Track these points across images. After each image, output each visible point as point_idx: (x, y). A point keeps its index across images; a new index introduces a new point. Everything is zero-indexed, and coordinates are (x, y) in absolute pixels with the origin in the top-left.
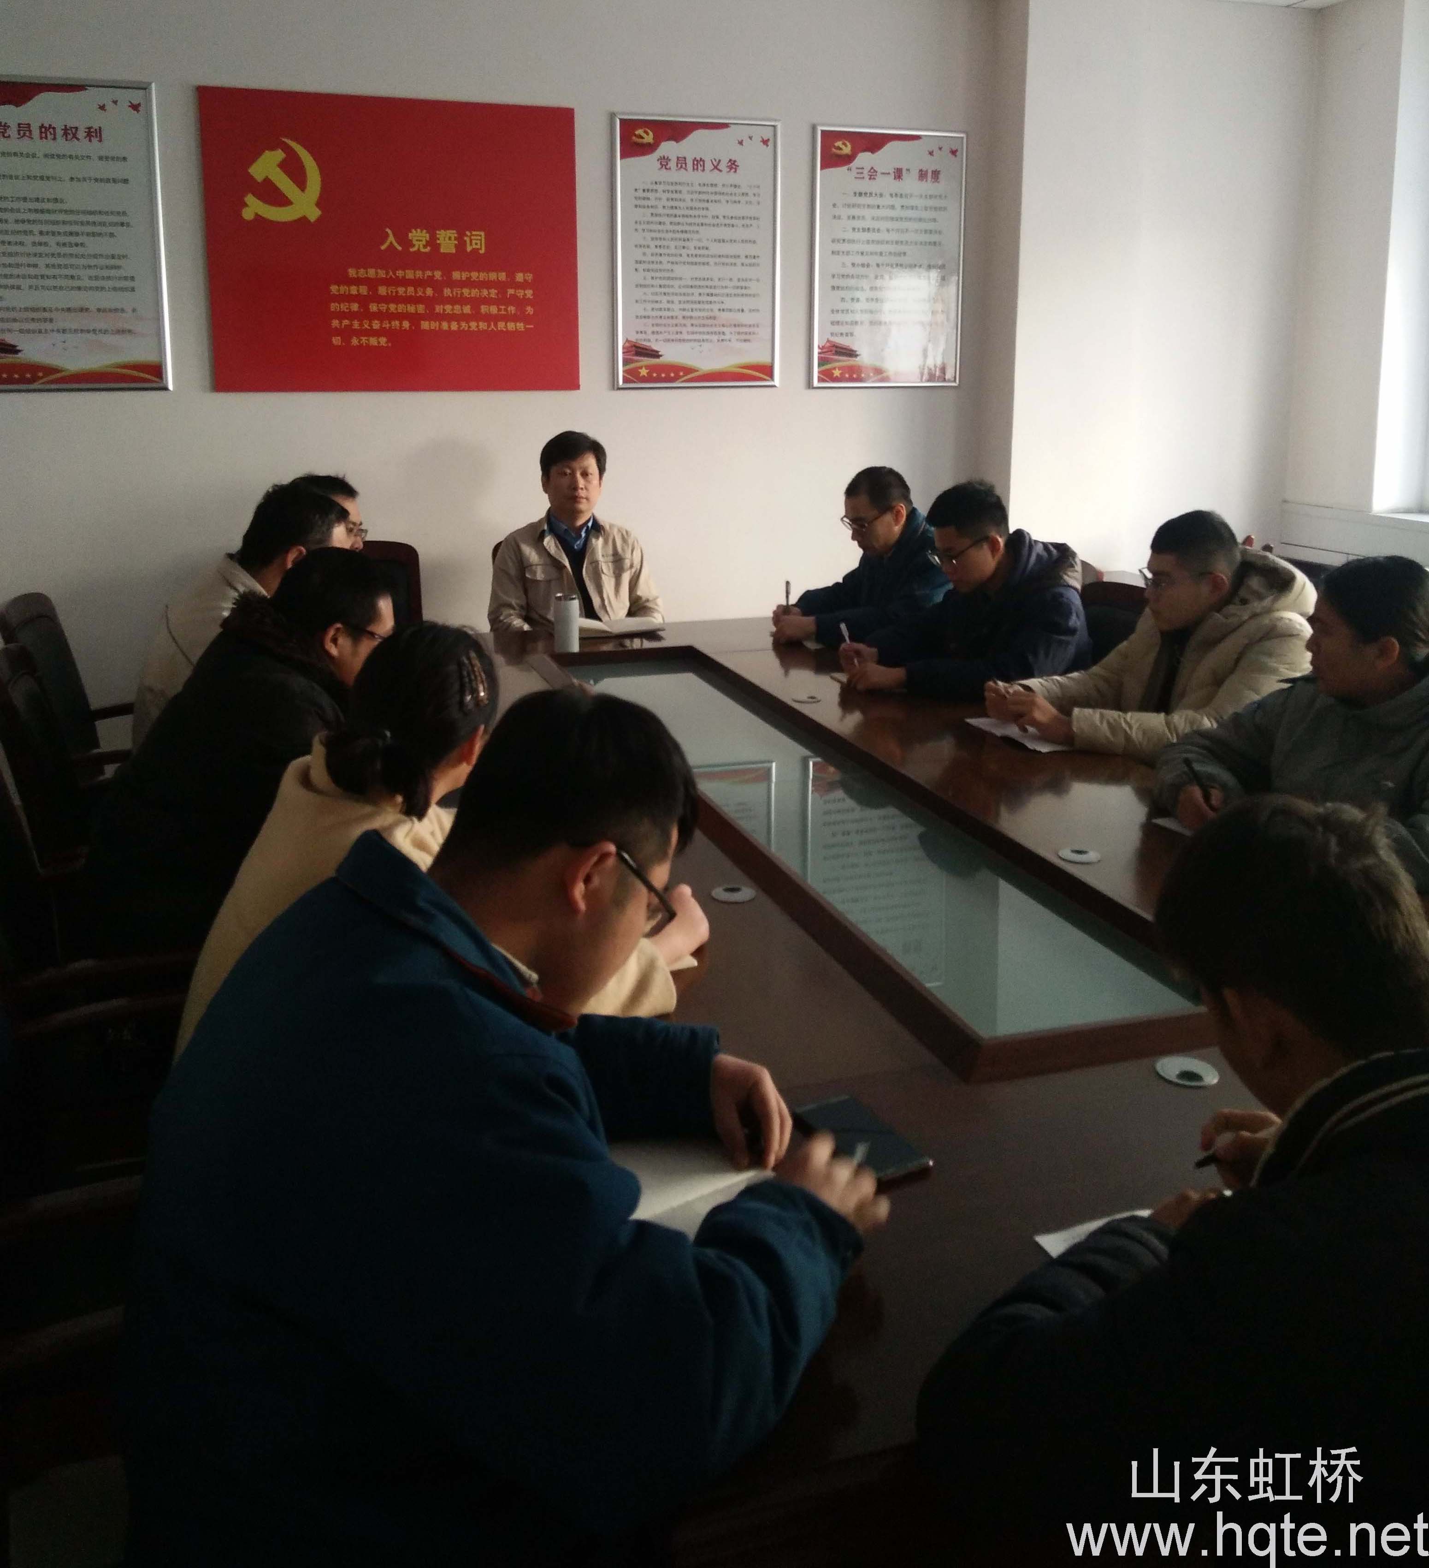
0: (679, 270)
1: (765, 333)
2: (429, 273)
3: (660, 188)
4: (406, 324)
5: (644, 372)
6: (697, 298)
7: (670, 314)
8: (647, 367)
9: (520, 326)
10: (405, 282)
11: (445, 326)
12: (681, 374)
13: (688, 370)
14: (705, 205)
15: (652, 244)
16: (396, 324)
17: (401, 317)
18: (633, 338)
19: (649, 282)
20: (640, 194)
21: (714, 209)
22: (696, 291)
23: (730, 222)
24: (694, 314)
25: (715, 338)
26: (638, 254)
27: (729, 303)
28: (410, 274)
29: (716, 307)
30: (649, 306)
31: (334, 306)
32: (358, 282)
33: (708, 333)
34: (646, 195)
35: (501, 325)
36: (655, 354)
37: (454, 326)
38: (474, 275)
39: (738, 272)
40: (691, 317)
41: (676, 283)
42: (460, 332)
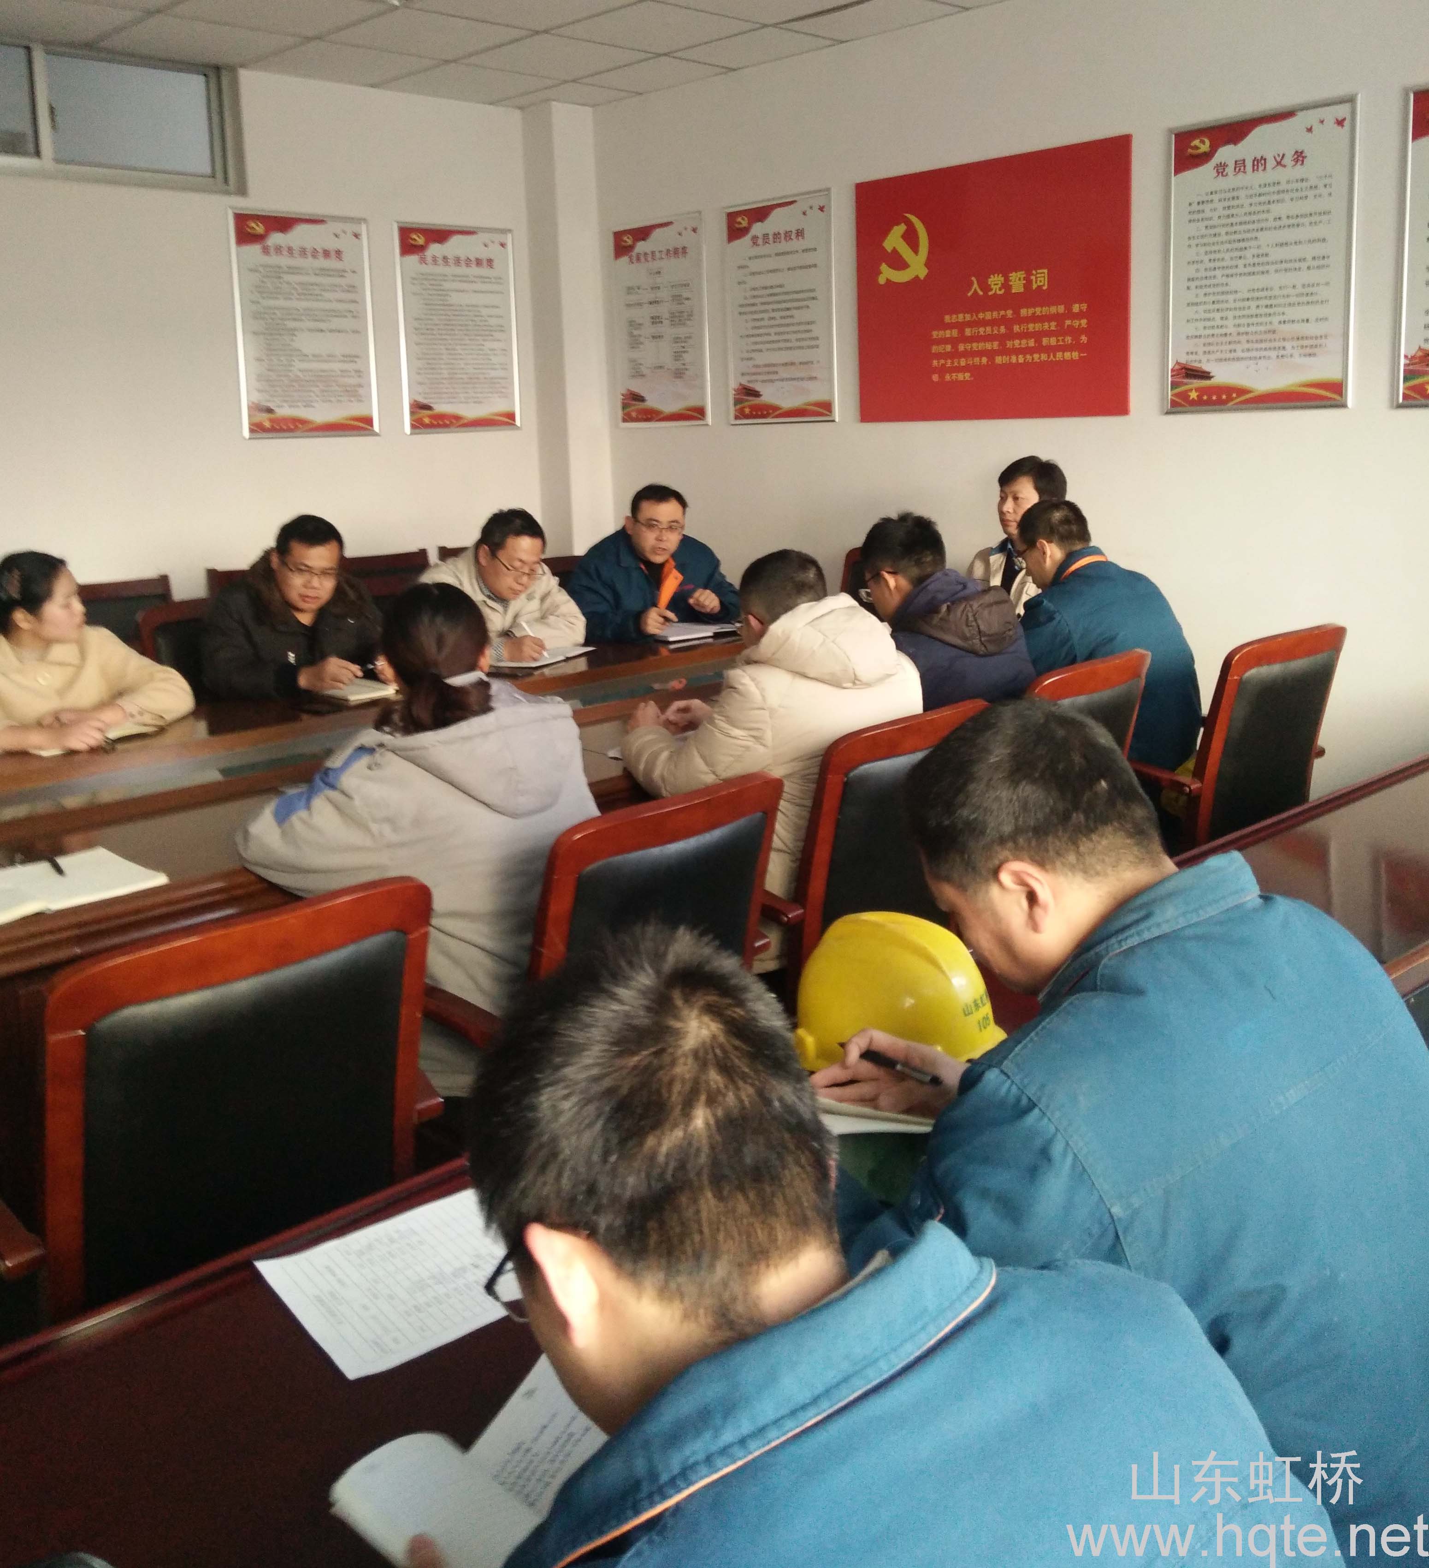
0: (1235, 283)
1: (1334, 344)
2: (1002, 313)
3: (1215, 197)
4: (984, 360)
5: (1194, 395)
6: (1254, 311)
7: (1224, 331)
8: (1197, 390)
9: (1075, 355)
10: (984, 323)
11: (1014, 359)
12: (1234, 395)
13: (1242, 391)
14: (1265, 207)
15: (1206, 258)
16: (977, 360)
17: (981, 353)
18: (1183, 360)
19: (1202, 299)
20: (1195, 207)
21: (1277, 210)
22: (1253, 304)
23: (1295, 222)
24: (1250, 329)
25: (1273, 354)
26: (1191, 271)
27: (1292, 313)
28: (988, 315)
29: (1275, 320)
30: (1200, 325)
31: (935, 349)
32: (950, 326)
33: (1266, 349)
34: (1201, 207)
35: (1059, 355)
36: (1206, 376)
37: (1021, 360)
38: (1038, 311)
39: (1305, 277)
40: (1247, 333)
41: (1231, 297)
42: (1026, 364)
